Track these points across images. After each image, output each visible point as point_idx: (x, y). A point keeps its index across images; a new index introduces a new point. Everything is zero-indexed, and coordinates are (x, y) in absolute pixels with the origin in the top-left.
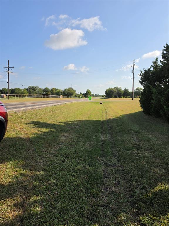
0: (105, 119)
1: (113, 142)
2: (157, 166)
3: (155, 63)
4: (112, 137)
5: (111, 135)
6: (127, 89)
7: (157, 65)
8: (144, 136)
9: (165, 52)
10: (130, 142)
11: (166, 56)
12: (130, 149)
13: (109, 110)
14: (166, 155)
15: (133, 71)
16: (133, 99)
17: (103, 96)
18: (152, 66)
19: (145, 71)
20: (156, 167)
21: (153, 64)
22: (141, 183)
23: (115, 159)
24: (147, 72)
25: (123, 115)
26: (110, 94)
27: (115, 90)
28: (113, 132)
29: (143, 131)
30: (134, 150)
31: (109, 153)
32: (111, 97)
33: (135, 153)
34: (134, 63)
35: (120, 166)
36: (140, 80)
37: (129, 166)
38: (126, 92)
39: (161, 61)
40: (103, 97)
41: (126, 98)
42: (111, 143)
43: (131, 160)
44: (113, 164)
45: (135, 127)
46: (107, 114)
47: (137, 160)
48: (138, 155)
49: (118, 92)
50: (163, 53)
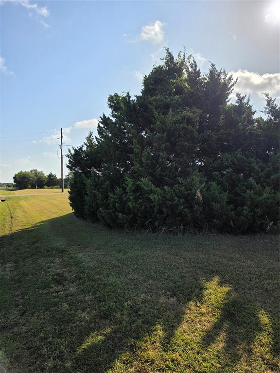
0: (7, 233)
1: (17, 277)
2: (86, 308)
3: (89, 139)
4: (17, 267)
5: (14, 264)
6: (53, 174)
7: (92, 143)
8: (71, 258)
9: (102, 126)
10: (49, 272)
11: (103, 131)
12: (46, 286)
13: (19, 213)
14: (100, 284)
15: (61, 146)
16: (63, 192)
17: (8, 185)
18: (86, 144)
19: (75, 150)
20: (83, 310)
21: (86, 141)
22: (57, 347)
23: (15, 312)
24: (78, 152)
25: (42, 222)
26: (22, 182)
27: (33, 176)
28: (19, 257)
29: (71, 249)
30: (53, 286)
31: (6, 301)
32: (25, 188)
33: (53, 292)
34: (62, 133)
35: (24, 325)
36: (68, 165)
37: (41, 319)
38: (52, 179)
39: (96, 138)
40: (9, 188)
41: (52, 188)
42: (12, 280)
43: (45, 306)
44: (11, 323)
45: (60, 243)
46: (14, 222)
47: (56, 304)
48: (59, 294)
49: (37, 179)
50: (99, 126)
